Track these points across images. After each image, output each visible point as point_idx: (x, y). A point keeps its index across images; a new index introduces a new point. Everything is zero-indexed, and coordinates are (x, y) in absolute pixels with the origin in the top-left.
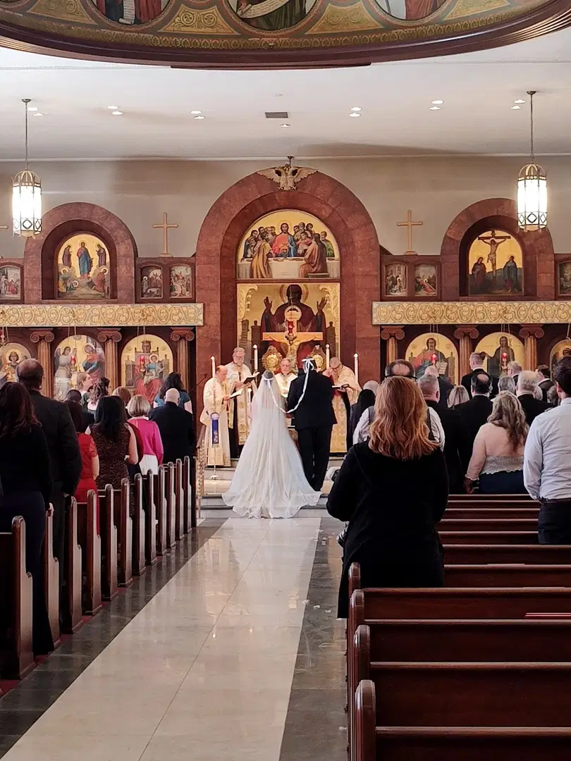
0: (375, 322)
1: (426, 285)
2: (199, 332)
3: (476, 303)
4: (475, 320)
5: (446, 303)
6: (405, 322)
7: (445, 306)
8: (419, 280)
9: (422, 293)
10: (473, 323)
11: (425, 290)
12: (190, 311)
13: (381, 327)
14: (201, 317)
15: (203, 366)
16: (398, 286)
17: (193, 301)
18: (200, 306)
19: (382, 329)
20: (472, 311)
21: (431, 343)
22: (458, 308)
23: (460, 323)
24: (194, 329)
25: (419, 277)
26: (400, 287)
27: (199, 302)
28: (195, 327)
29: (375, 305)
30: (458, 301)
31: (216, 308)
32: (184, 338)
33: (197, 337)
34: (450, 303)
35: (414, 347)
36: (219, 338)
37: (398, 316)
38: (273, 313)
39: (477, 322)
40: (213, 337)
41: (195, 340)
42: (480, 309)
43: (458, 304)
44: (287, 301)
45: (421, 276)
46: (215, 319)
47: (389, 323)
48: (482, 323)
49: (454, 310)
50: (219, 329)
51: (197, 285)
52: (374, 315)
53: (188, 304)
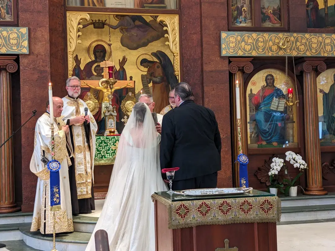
0: (224, 53)
1: (271, 16)
2: (23, 61)
3: (324, 35)
4: (324, 52)
5: (295, 35)
6: (254, 54)
7: (294, 38)
8: (264, 11)
9: (268, 24)
10: (322, 55)
11: (271, 21)
12: (11, 37)
13: (230, 59)
14: (26, 43)
15: (29, 103)
16: (243, 16)
17: (15, 24)
18: (24, 30)
19: (230, 62)
20: (321, 43)
21: (270, 80)
22: (307, 39)
23: (310, 55)
24: (17, 58)
25: (264, 8)
26: (245, 17)
27: (24, 26)
28: (18, 55)
29: (224, 35)
30: (306, 32)
31: (44, 34)
32: (5, 69)
33: (21, 68)
34: (300, 35)
35: (254, 84)
36: (48, 69)
37: (248, 48)
38: (82, 68)
39: (326, 55)
40: (42, 69)
41: (18, 71)
42: (328, 41)
43: (307, 35)
44: (94, 59)
45: (266, 7)
46: (43, 48)
47: (238, 55)
48: (330, 55)
49: (304, 41)
50: (48, 60)
51: (20, 5)
52: (223, 46)
53: (9, 29)
